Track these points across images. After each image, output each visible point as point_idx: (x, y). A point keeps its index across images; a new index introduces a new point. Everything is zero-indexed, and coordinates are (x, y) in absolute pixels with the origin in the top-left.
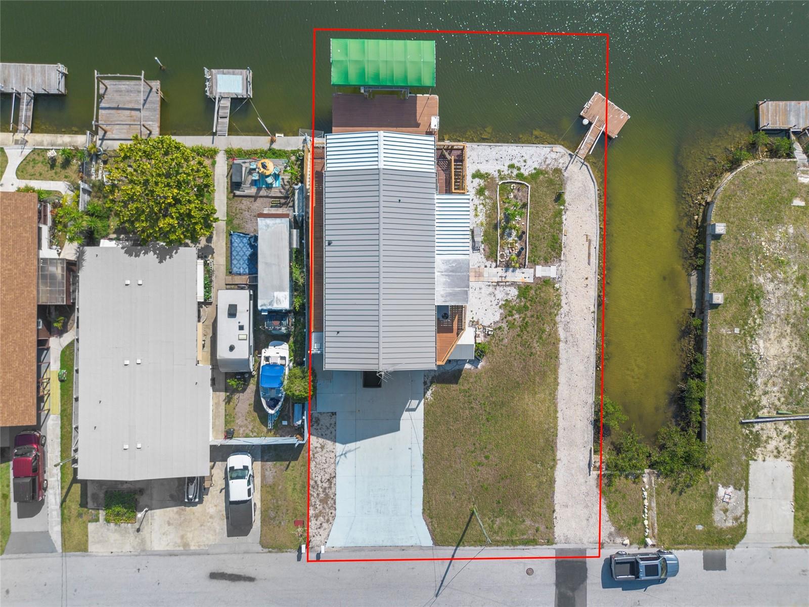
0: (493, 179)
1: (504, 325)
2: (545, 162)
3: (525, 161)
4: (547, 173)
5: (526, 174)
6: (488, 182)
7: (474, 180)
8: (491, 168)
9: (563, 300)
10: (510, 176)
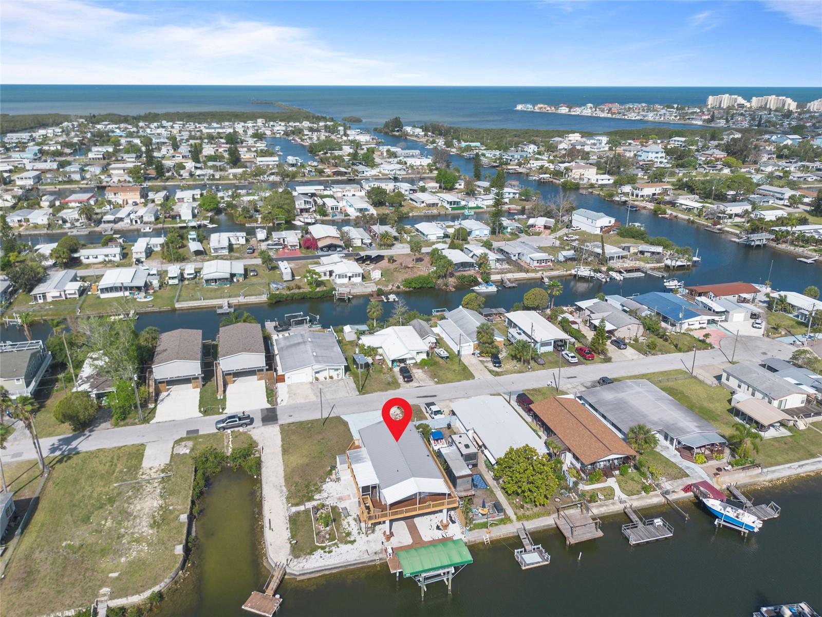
0: (341, 542)
1: (319, 484)
2: (307, 560)
3: (321, 557)
4: (305, 554)
5: (319, 550)
6: (345, 540)
7: (354, 539)
8: (344, 548)
9: (285, 501)
10: (330, 546)
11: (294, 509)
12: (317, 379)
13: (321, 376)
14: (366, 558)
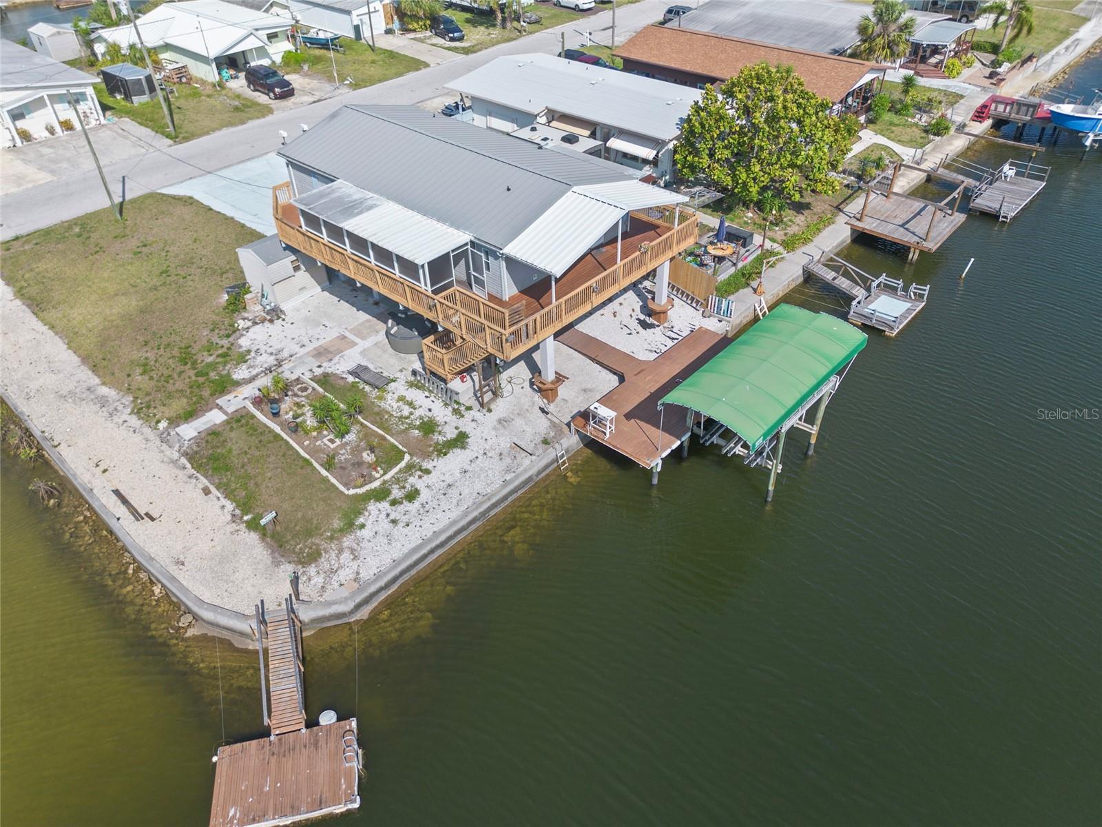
0: (427, 456)
1: (224, 343)
2: (352, 551)
3: (394, 522)
4: (332, 538)
5: (373, 507)
6: (430, 446)
7: (456, 432)
8: (447, 467)
9: (134, 421)
10: (396, 480)
11: (189, 431)
12: (25, 136)
13: (35, 124)
14: (530, 466)
